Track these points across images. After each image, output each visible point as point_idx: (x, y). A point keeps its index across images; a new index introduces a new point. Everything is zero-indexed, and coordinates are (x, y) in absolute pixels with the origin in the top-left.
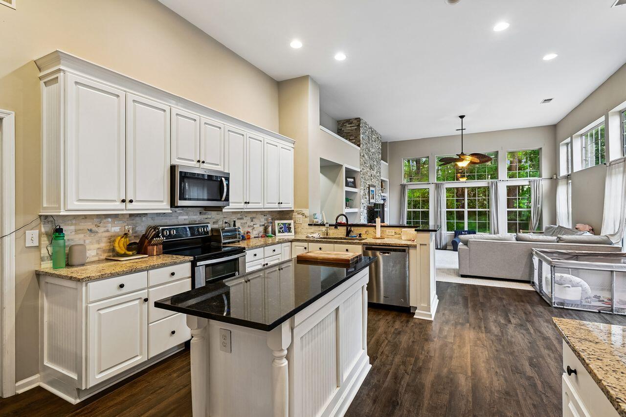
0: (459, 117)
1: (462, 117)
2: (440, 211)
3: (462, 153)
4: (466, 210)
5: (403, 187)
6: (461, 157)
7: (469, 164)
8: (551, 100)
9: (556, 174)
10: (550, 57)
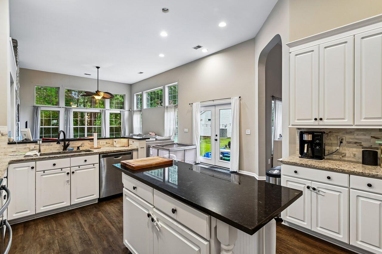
0: (96, 67)
1: (98, 68)
2: (69, 128)
3: (98, 90)
4: (86, 127)
5: (36, 109)
6: (97, 93)
7: (102, 98)
8: (142, 73)
9: (131, 109)
10: (162, 55)
